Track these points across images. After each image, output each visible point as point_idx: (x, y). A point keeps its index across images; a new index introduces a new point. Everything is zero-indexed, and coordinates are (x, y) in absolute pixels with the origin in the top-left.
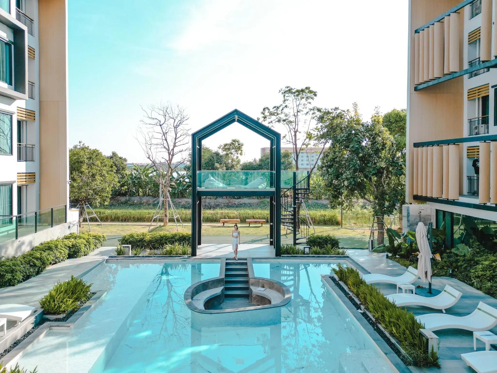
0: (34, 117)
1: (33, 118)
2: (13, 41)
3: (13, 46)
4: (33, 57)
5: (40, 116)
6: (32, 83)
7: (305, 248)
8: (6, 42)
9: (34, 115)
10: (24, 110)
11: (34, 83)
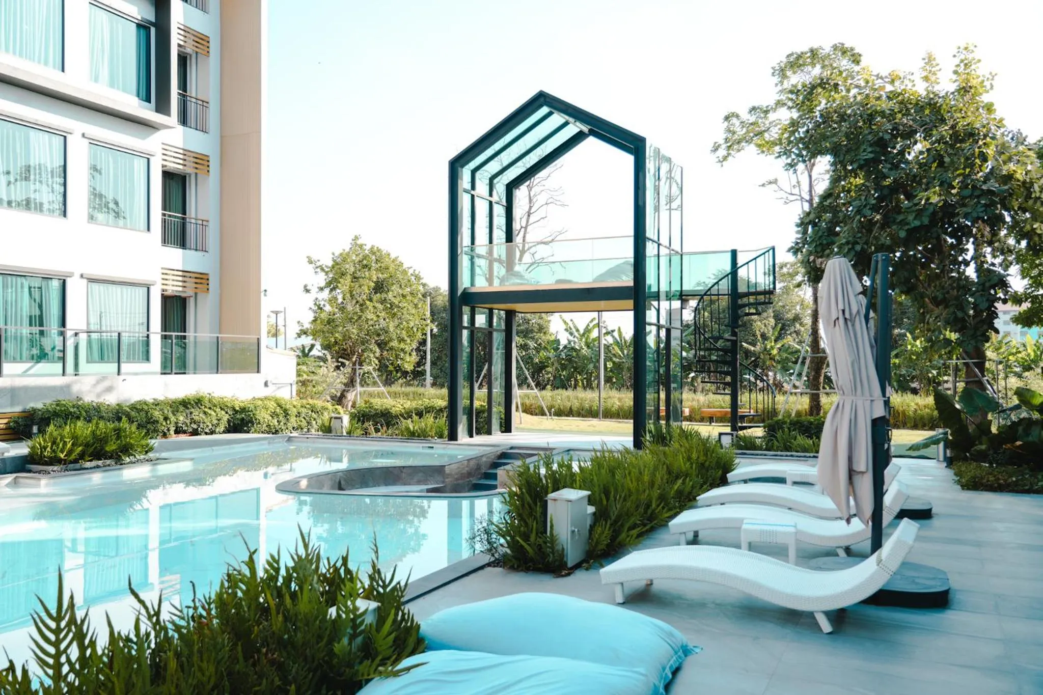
0: (208, 166)
1: (205, 168)
2: (154, 20)
3: (153, 30)
4: (205, 53)
5: (221, 165)
6: (203, 101)
7: (720, 434)
8: (136, 21)
9: (206, 163)
10: (181, 151)
11: (207, 103)
